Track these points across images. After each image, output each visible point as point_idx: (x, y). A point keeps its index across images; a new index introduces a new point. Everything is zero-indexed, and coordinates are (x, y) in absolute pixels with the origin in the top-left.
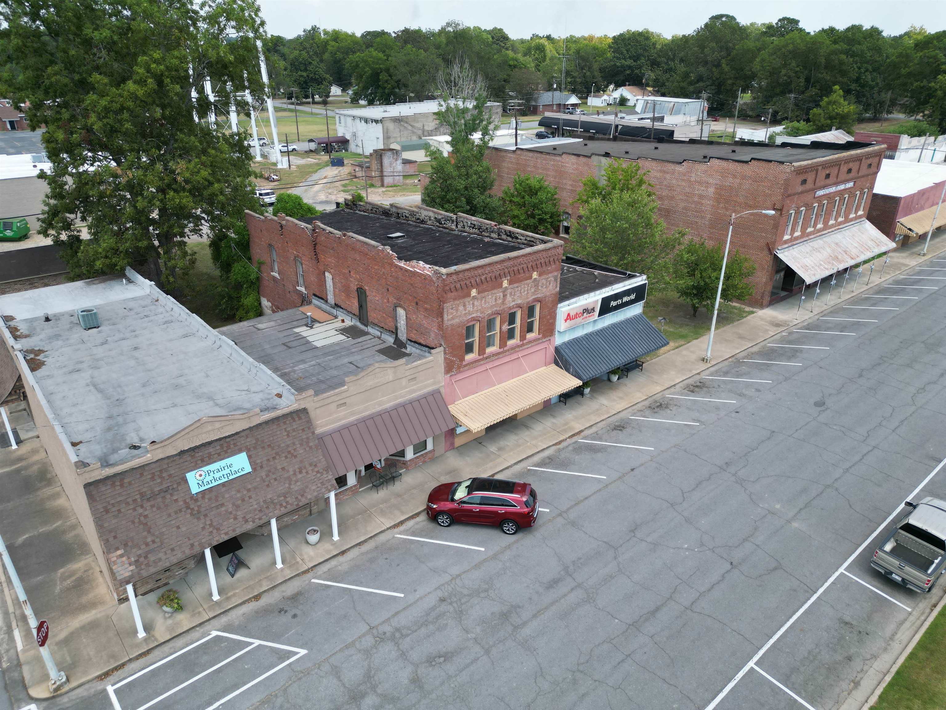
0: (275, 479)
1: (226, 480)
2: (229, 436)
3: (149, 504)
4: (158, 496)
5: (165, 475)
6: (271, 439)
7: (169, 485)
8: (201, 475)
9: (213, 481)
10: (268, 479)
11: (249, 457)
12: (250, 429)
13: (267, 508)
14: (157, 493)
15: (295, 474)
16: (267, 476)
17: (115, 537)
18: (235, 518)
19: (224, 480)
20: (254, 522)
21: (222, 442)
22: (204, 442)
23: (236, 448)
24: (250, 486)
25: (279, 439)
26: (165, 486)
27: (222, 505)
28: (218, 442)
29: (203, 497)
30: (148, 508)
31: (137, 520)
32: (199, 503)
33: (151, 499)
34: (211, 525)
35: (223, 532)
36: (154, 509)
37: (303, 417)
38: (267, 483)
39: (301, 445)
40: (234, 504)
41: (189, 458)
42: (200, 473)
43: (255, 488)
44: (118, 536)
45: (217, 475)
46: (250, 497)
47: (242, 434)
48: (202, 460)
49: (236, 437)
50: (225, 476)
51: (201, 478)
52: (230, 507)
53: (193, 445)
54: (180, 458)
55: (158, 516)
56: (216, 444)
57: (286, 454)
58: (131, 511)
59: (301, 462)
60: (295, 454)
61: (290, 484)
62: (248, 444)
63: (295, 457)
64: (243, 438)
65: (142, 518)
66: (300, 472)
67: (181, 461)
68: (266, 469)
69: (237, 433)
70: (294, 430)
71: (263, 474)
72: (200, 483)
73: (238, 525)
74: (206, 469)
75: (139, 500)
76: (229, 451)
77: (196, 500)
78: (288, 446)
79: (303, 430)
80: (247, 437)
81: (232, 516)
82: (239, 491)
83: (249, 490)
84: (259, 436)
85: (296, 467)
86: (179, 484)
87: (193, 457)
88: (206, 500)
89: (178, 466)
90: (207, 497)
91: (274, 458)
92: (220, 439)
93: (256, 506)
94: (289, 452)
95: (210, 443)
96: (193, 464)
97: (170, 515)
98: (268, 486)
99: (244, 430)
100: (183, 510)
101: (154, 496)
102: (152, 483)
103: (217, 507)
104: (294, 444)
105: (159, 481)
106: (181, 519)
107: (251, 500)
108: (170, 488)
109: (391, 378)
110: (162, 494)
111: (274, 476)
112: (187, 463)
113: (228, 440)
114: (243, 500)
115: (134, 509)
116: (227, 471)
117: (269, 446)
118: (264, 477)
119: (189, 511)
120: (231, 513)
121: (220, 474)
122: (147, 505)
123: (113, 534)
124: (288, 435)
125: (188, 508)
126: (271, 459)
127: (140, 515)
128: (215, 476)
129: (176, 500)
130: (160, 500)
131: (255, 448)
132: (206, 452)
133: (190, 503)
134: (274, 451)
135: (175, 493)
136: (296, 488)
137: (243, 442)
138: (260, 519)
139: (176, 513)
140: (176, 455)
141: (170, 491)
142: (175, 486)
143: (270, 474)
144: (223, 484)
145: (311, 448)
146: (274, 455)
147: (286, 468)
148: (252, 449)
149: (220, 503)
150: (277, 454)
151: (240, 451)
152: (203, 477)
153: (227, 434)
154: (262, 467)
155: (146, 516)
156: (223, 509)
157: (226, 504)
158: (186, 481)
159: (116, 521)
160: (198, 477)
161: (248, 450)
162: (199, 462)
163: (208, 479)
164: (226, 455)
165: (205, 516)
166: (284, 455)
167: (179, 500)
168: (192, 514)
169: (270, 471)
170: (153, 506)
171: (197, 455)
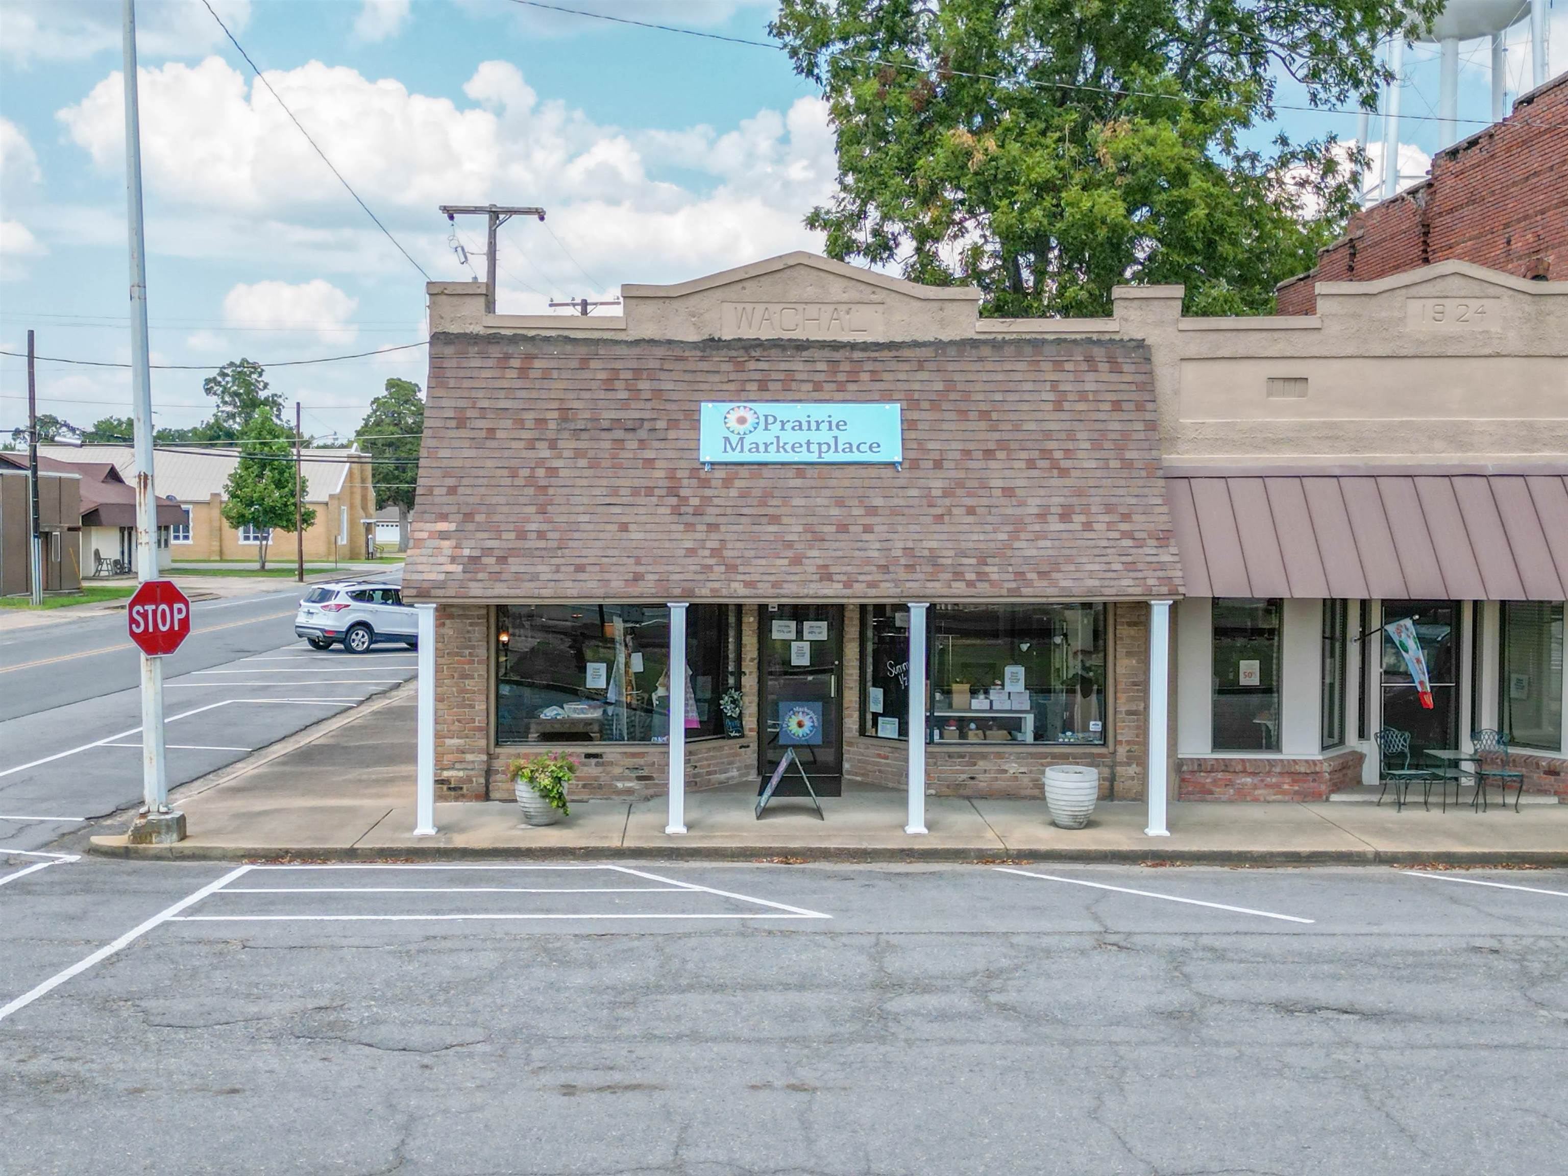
0: (971, 511)
1: (814, 458)
2: (865, 346)
3: (573, 444)
4: (604, 435)
5: (644, 385)
6: (998, 397)
7: (647, 415)
8: (742, 421)
9: (772, 448)
10: (947, 501)
11: (908, 425)
12: (939, 345)
13: (910, 568)
14: (605, 424)
15: (1042, 516)
16: (947, 493)
17: (452, 491)
18: (797, 561)
19: (803, 456)
20: (848, 585)
21: (837, 355)
22: (786, 335)
23: (879, 386)
24: (878, 502)
25: (1025, 407)
26: (637, 415)
27: (775, 519)
28: (827, 353)
29: (727, 483)
30: (566, 454)
31: (525, 472)
32: (708, 492)
33: (584, 435)
34: (715, 552)
35: (740, 577)
36: (582, 463)
37: (1126, 368)
38: (939, 511)
39: (1097, 445)
40: (808, 528)
41: (725, 367)
42: (742, 412)
43: (895, 511)
44: (461, 490)
45: (790, 437)
46: (868, 529)
47: (906, 353)
48: (763, 386)
49: (886, 354)
50: (814, 448)
51: (742, 428)
52: (794, 530)
53: (749, 333)
54: (702, 359)
55: (585, 482)
56: (817, 354)
57: (1035, 454)
58: (521, 444)
59: (1079, 493)
60: (1064, 464)
61: (1015, 535)
62: (917, 386)
63: (1064, 473)
64: (906, 366)
65: (541, 472)
66: (1066, 516)
67: (704, 366)
68: (953, 474)
69: (891, 346)
70: (1083, 396)
71: (937, 485)
72: (734, 439)
73: (793, 578)
74: (763, 408)
75: (552, 425)
76: (852, 387)
77: (705, 483)
78: (1048, 435)
79: (1117, 406)
80: (921, 364)
81: (790, 553)
82: (840, 502)
83: (872, 511)
84: (957, 377)
85: (1056, 500)
86: (673, 424)
87: (740, 367)
88: (733, 493)
89: (688, 377)
90: (738, 483)
91: (989, 454)
92: (835, 346)
93: (876, 554)
94: (1046, 454)
95: (801, 346)
96: (732, 387)
97: (615, 491)
98: (939, 518)
99: (916, 344)
100: (657, 492)
101: (596, 427)
102: (602, 395)
103: (756, 520)
104: (1071, 436)
105: (624, 395)
106: (642, 510)
107: (866, 537)
108: (647, 425)
109: (1513, 343)
110: (619, 434)
111: (969, 502)
112: (716, 378)
113: (857, 355)
114: (843, 528)
115: (531, 445)
116: (825, 436)
117: (984, 415)
118: (936, 493)
119: (674, 501)
120: (789, 545)
121: (801, 437)
122: (568, 445)
123: (450, 482)
124: (1058, 406)
125: (673, 491)
126: (979, 455)
127: (540, 463)
128: (782, 434)
129: (649, 463)
130: (607, 445)
131: (935, 405)
132: (783, 366)
133: (685, 482)
134: (997, 436)
135: (656, 444)
136: (1034, 552)
137: (902, 376)
138: (872, 585)
139: (635, 492)
140: (695, 345)
141: (642, 434)
142: (661, 424)
143: (959, 492)
144: (801, 468)
145: (1127, 465)
146: (991, 446)
147: (1019, 492)
148: (925, 405)
149: (771, 511)
150: (1003, 444)
151: (886, 397)
152: (748, 426)
153: (860, 338)
154: (938, 465)
155: (552, 472)
156: (772, 528)
157: (785, 520)
158: (696, 425)
159: (472, 453)
160: (732, 423)
161: (911, 403)
162: (754, 386)
163: (761, 436)
164: (840, 396)
165: (713, 527)
166: (1024, 455)
167: (658, 464)
168: (676, 511)
169: (960, 484)
170: (579, 453)
171: (752, 365)
